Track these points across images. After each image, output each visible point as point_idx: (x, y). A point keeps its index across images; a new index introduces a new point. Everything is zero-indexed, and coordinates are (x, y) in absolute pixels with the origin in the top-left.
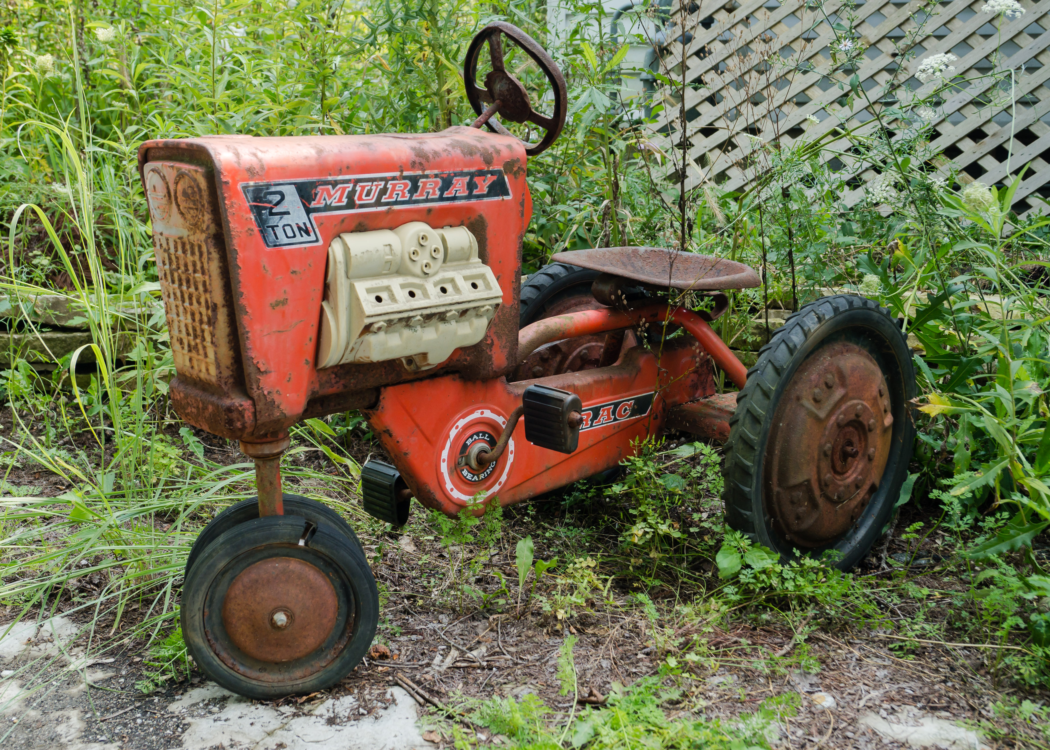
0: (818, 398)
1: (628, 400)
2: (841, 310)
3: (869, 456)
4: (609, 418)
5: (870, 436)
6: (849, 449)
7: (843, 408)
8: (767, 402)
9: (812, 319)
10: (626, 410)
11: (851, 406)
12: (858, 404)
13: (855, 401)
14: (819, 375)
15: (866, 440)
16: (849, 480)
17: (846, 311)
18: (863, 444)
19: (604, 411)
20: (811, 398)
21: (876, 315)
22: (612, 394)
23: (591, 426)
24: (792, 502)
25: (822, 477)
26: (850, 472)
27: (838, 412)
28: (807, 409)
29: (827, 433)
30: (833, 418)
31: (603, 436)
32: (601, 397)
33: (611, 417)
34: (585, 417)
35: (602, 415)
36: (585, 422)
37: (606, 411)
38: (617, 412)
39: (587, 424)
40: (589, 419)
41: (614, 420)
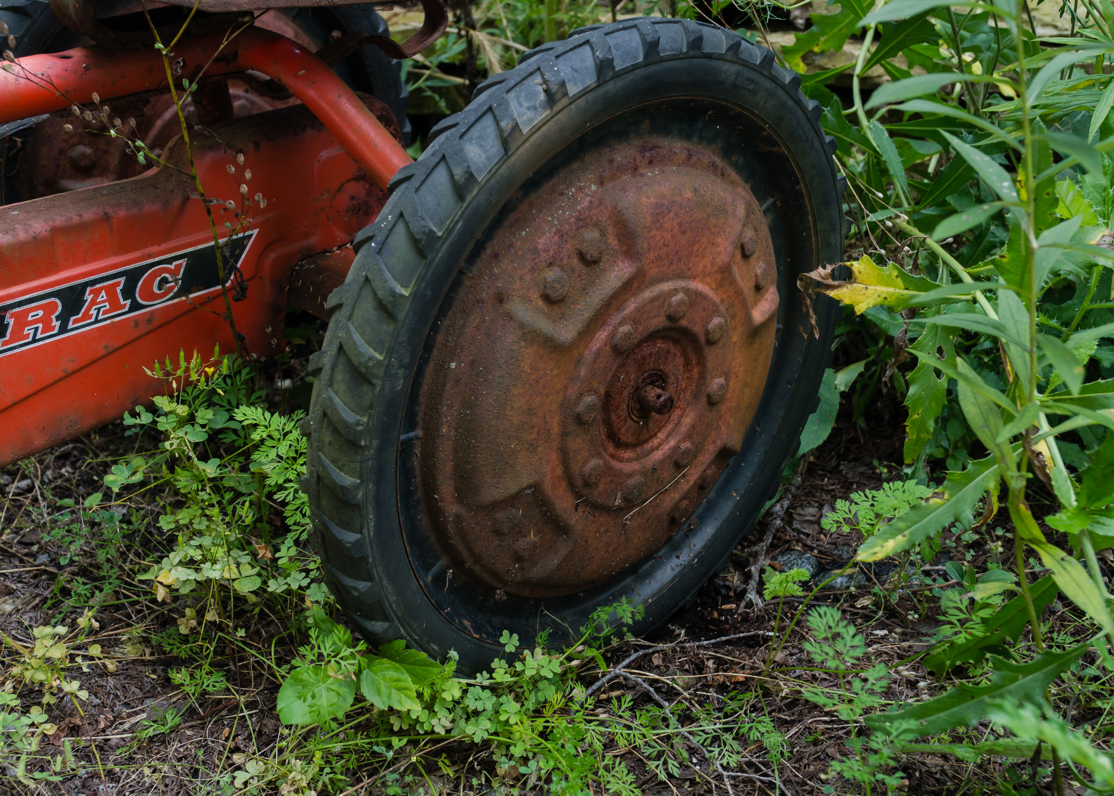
0: (554, 295)
1: (170, 261)
2: (619, 65)
3: (709, 397)
4: (115, 305)
5: (712, 355)
6: (652, 393)
7: (631, 306)
8: (388, 327)
9: (531, 96)
10: (165, 281)
11: (653, 300)
12: (676, 291)
13: (666, 286)
14: (561, 234)
15: (702, 362)
16: (657, 456)
17: (635, 67)
18: (696, 371)
19: (97, 293)
20: (535, 295)
21: (729, 69)
22: (116, 253)
23: (63, 329)
24: (497, 533)
25: (575, 469)
26: (661, 436)
27: (615, 319)
28: (522, 325)
29: (583, 372)
30: (602, 336)
31: (106, 347)
32: (85, 262)
33: (122, 302)
34: (41, 313)
35: (93, 302)
36: (40, 325)
37: (103, 293)
38: (138, 289)
39: (48, 327)
40: (53, 317)
41: (131, 310)
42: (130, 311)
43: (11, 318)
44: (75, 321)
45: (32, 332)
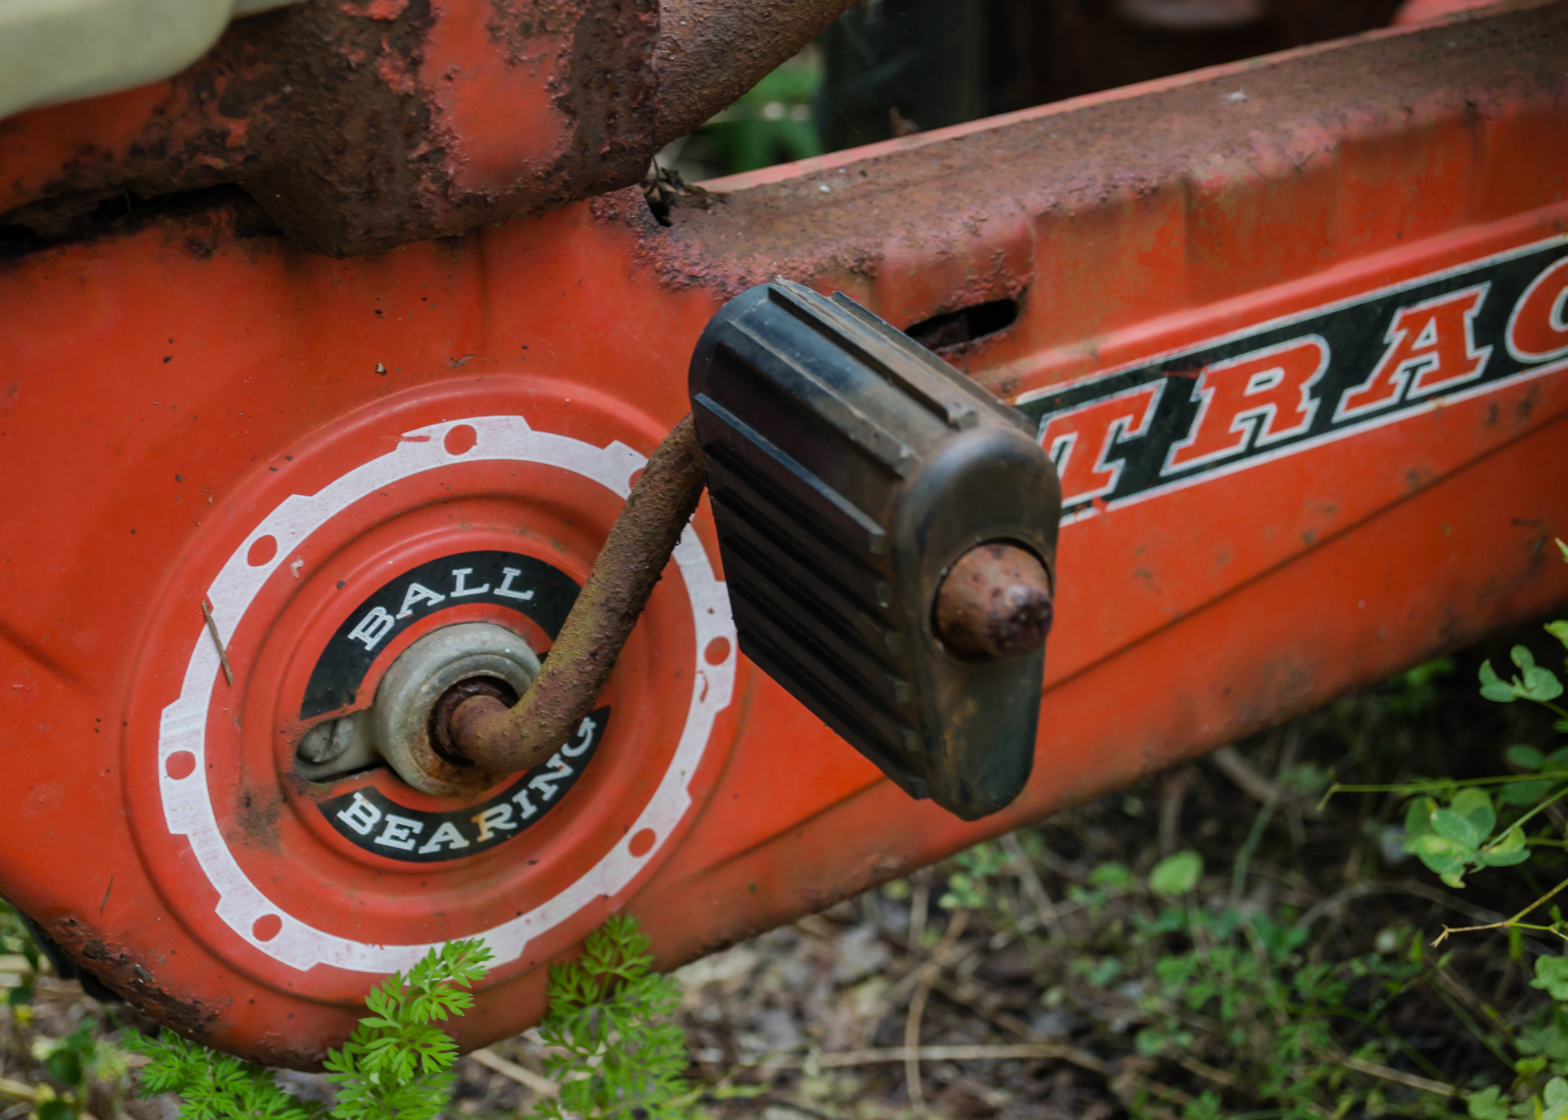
4: (1454, 360)
23: (1323, 423)
31: (1412, 475)
32: (1400, 238)
33: (1471, 352)
34: (1277, 375)
35: (1405, 351)
36: (1271, 410)
37: (1431, 327)
38: (1513, 319)
39: (1287, 418)
40: (1305, 388)
41: (1490, 374)
42: (1489, 376)
43: (1207, 385)
44: (1355, 401)
45: (1249, 426)
